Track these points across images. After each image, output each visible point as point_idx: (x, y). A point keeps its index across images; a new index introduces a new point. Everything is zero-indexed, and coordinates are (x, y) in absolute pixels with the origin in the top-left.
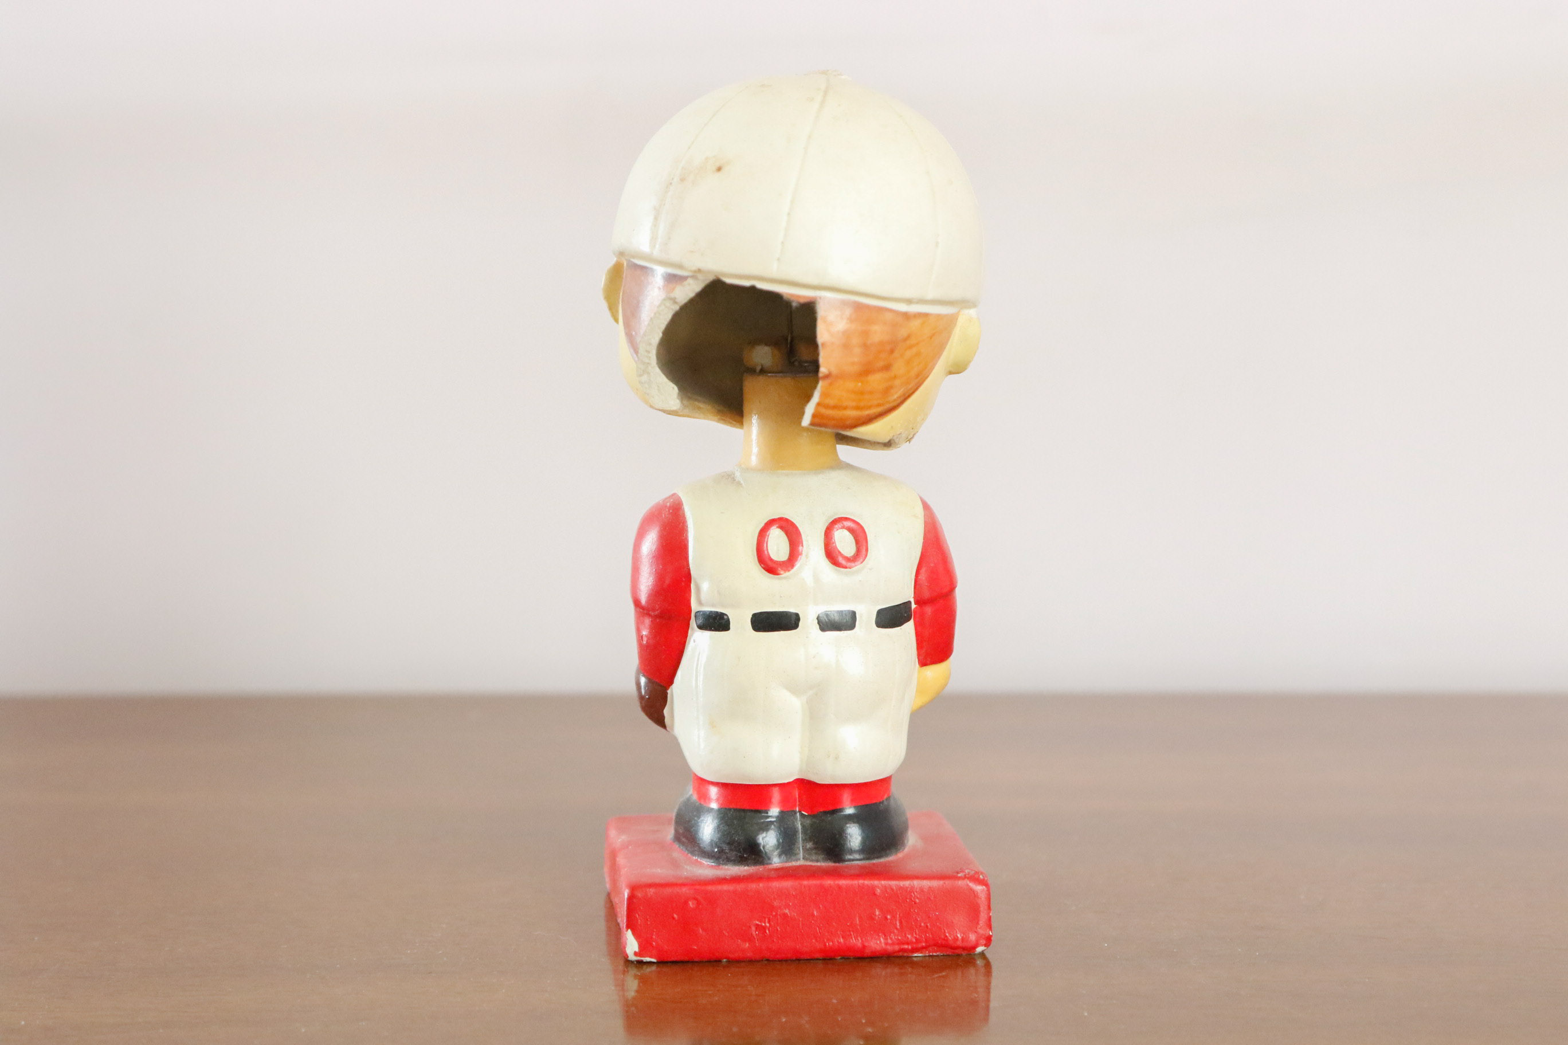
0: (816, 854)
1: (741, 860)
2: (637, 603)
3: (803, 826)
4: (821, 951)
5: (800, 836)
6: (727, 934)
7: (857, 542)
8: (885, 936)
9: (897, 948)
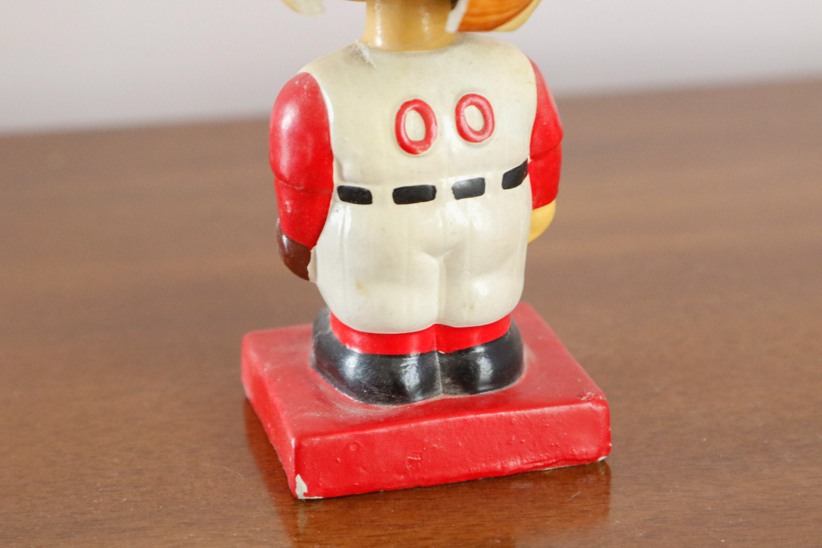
0: (454, 387)
1: (390, 400)
2: (279, 176)
3: (441, 364)
4: (467, 475)
5: (439, 373)
6: (384, 470)
7: (485, 116)
8: (521, 457)
9: (531, 466)
